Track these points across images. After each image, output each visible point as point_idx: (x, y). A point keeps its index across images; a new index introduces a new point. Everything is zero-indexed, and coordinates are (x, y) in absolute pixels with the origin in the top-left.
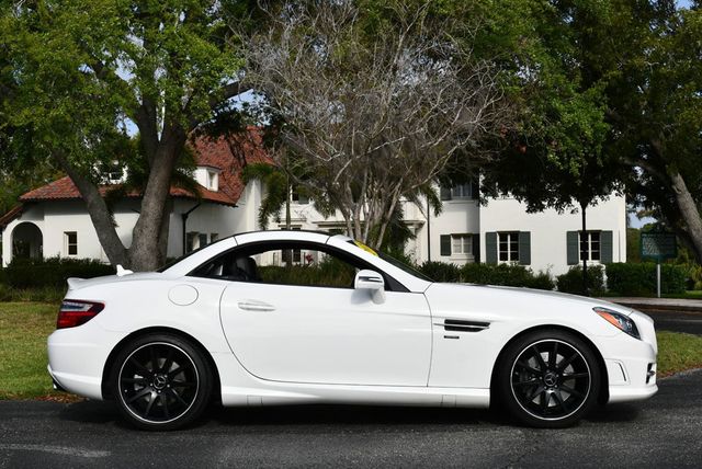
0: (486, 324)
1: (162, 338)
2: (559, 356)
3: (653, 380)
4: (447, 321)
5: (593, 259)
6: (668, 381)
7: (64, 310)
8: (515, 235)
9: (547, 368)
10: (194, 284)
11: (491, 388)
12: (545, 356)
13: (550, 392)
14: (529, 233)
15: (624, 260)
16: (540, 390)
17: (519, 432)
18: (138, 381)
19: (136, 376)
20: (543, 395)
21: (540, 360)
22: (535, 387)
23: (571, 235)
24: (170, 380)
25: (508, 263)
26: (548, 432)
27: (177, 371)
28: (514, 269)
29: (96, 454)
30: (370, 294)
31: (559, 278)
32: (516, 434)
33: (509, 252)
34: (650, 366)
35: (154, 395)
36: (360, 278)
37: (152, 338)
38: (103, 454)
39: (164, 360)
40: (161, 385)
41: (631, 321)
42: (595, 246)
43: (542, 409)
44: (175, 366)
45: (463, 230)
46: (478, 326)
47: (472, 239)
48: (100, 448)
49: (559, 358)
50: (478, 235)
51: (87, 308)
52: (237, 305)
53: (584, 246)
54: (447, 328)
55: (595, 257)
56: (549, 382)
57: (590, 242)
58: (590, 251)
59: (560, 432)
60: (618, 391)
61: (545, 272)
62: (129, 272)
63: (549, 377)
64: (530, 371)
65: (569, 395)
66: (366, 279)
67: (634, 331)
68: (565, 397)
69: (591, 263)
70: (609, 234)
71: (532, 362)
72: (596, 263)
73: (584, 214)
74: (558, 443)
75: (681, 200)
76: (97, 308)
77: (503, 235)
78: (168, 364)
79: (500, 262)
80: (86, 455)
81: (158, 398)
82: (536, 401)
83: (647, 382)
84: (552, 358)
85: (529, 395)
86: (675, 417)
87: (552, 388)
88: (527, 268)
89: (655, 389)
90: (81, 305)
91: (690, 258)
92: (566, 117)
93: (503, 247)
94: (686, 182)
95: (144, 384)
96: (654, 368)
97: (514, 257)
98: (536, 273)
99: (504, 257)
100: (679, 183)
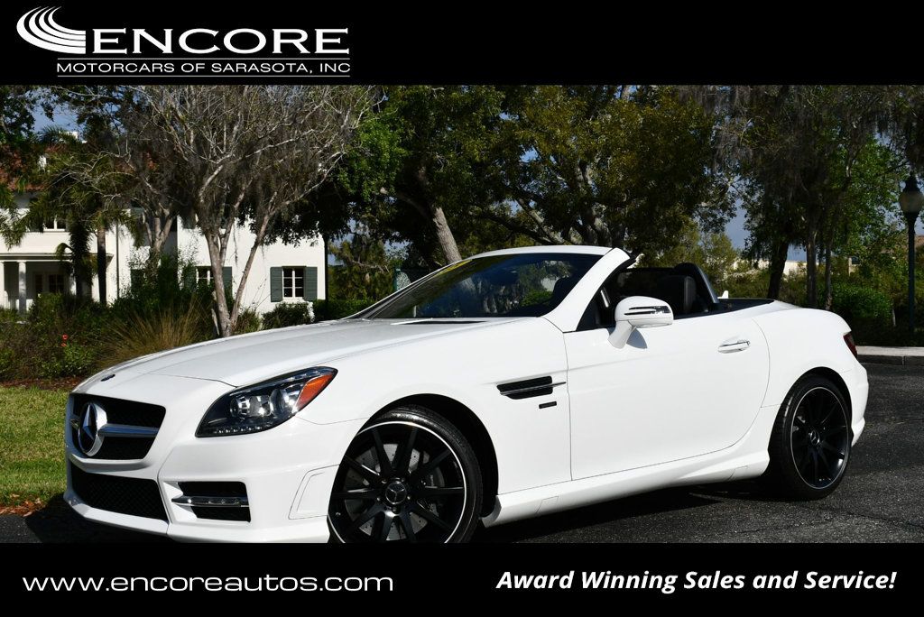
5: (297, 296)
15: (324, 298)
23: (274, 271)
31: (264, 315)
42: (299, 283)
53: (288, 283)
55: (299, 293)
57: (294, 278)
58: (294, 288)
61: (250, 310)
69: (294, 300)
70: (315, 269)
72: (301, 300)
75: (441, 234)
91: (368, 295)
94: (446, 216)
100: (440, 216)
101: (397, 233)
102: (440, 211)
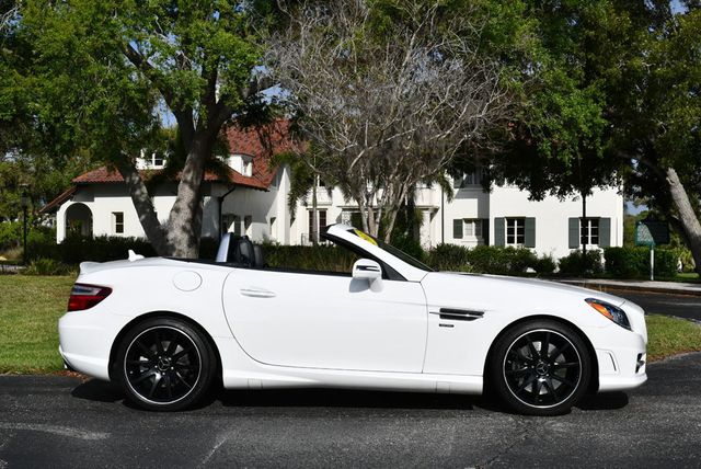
0: (480, 314)
1: (167, 322)
2: (550, 345)
3: (643, 369)
4: (442, 310)
5: (593, 243)
6: (659, 365)
7: (75, 293)
8: (521, 220)
9: (539, 358)
10: (198, 271)
11: (484, 376)
12: (538, 345)
13: (541, 380)
14: (534, 219)
15: (621, 245)
16: (531, 379)
17: (511, 419)
18: (144, 364)
19: (142, 359)
20: (535, 384)
21: (533, 349)
22: (526, 375)
23: (572, 221)
24: (173, 363)
25: (515, 246)
26: (539, 420)
27: (181, 354)
28: (521, 252)
29: (94, 436)
30: (367, 283)
31: (560, 261)
32: (507, 421)
33: (516, 236)
34: (640, 356)
35: (158, 376)
36: (358, 267)
37: (156, 322)
38: (102, 436)
39: (168, 343)
40: (165, 367)
41: (623, 312)
42: (594, 232)
43: (533, 397)
44: (179, 348)
45: (475, 215)
46: (473, 315)
47: (482, 224)
48: (99, 430)
49: (551, 347)
50: (488, 220)
51: (96, 292)
52: (239, 293)
53: (585, 232)
54: (442, 317)
55: (595, 241)
56: (541, 371)
57: (590, 227)
58: (590, 236)
59: (550, 421)
60: (608, 380)
61: (548, 255)
62: (141, 257)
63: (541, 366)
64: (522, 360)
65: (560, 383)
66: (363, 268)
67: (624, 322)
68: (556, 385)
69: (590, 247)
70: (607, 221)
71: (524, 351)
72: (595, 247)
73: (584, 202)
74: (548, 432)
75: (674, 191)
76: (105, 292)
77: (511, 221)
78: (172, 348)
79: (507, 245)
80: (86, 437)
81: (162, 380)
82: (529, 389)
83: (637, 371)
84: (545, 347)
85: (521, 383)
86: (664, 406)
87: (544, 377)
88: (532, 250)
89: (645, 378)
90: (90, 289)
92: (566, 111)
93: (511, 231)
95: (148, 366)
96: (644, 358)
97: (520, 240)
98: (540, 256)
99: (511, 240)
100: (673, 175)
101: (639, 189)
102: (672, 171)
